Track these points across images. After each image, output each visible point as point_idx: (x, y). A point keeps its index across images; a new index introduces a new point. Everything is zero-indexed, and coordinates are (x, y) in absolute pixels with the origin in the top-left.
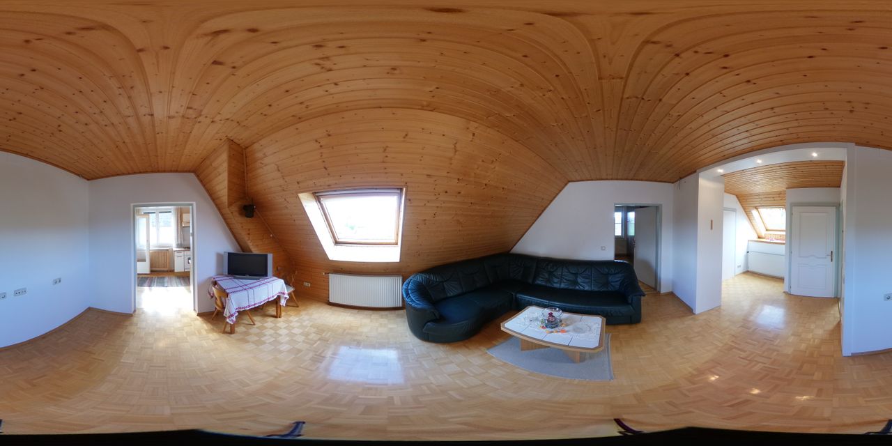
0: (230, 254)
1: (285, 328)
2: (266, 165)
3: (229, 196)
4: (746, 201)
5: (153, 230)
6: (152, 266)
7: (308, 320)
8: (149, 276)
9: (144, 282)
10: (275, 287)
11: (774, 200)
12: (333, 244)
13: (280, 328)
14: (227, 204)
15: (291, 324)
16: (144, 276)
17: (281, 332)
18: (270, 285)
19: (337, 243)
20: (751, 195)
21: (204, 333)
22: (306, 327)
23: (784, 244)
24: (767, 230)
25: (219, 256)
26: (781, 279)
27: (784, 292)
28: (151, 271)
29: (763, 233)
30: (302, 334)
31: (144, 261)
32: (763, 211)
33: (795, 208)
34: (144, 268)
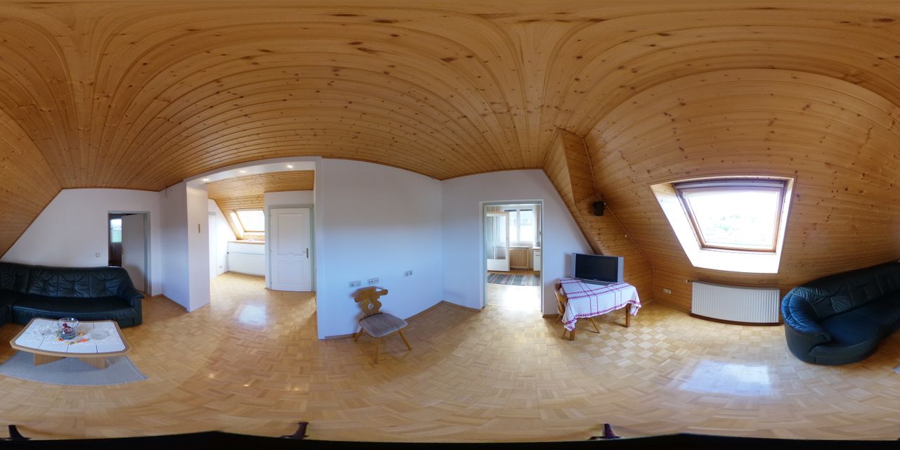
0: (578, 256)
1: (632, 340)
2: (609, 154)
3: (574, 192)
4: (224, 204)
5: (513, 228)
6: (511, 263)
7: (662, 333)
8: (507, 274)
9: (502, 279)
10: (625, 294)
11: (251, 203)
12: (699, 248)
13: (627, 340)
14: (573, 201)
15: (641, 337)
16: (502, 273)
17: (626, 344)
18: (618, 293)
19: (703, 247)
20: (230, 199)
21: (543, 335)
22: (657, 341)
23: (263, 244)
24: (245, 231)
25: (568, 257)
26: (262, 278)
27: (266, 288)
28: (511, 269)
29: (242, 234)
30: (650, 349)
31: (504, 258)
32: (242, 213)
33: (272, 210)
34: (503, 265)
